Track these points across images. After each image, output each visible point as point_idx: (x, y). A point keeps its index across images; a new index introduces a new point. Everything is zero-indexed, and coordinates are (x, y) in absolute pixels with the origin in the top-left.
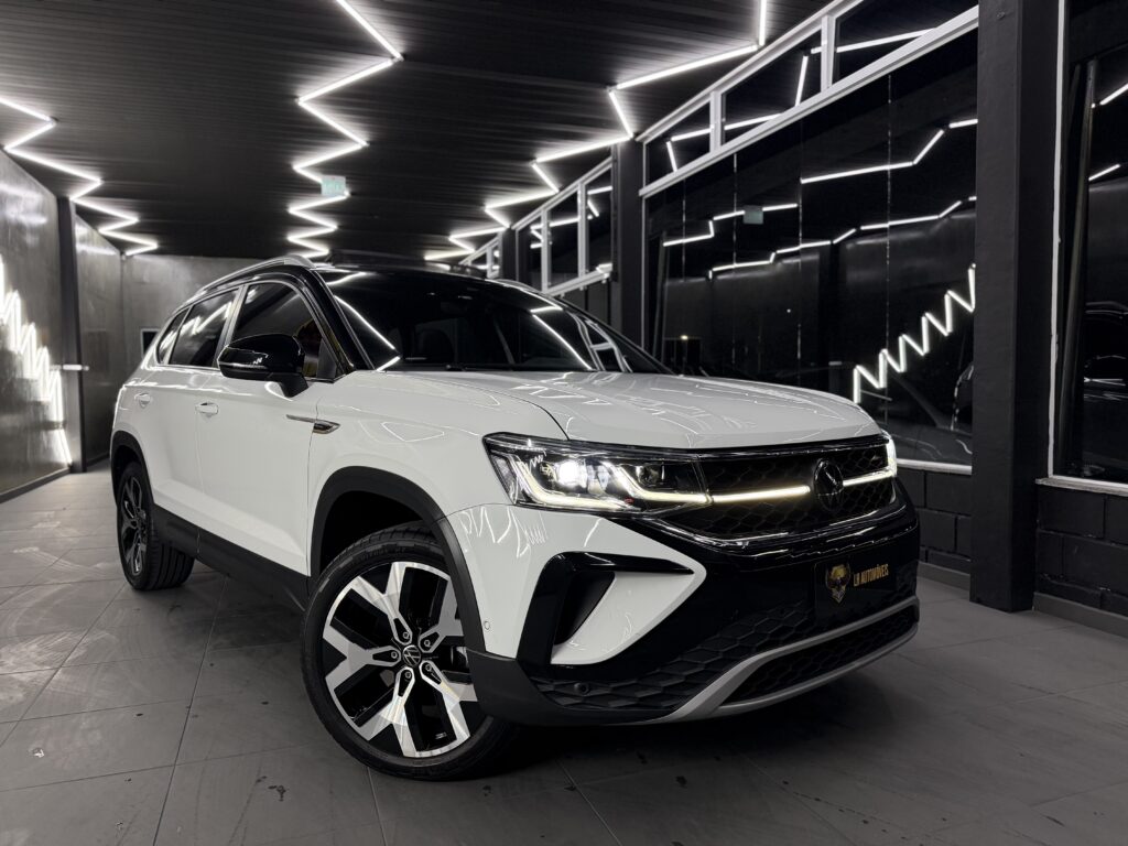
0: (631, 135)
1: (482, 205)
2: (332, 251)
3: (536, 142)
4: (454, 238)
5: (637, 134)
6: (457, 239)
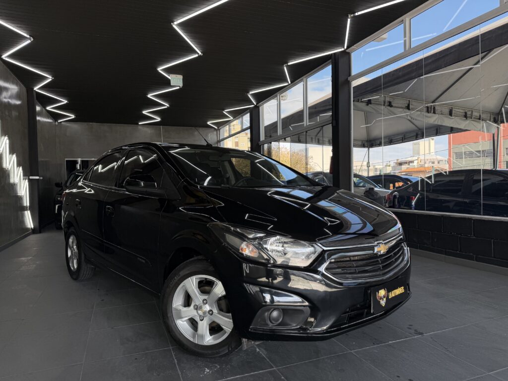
0: (345, 47)
1: (247, 92)
2: (162, 119)
4: (226, 112)
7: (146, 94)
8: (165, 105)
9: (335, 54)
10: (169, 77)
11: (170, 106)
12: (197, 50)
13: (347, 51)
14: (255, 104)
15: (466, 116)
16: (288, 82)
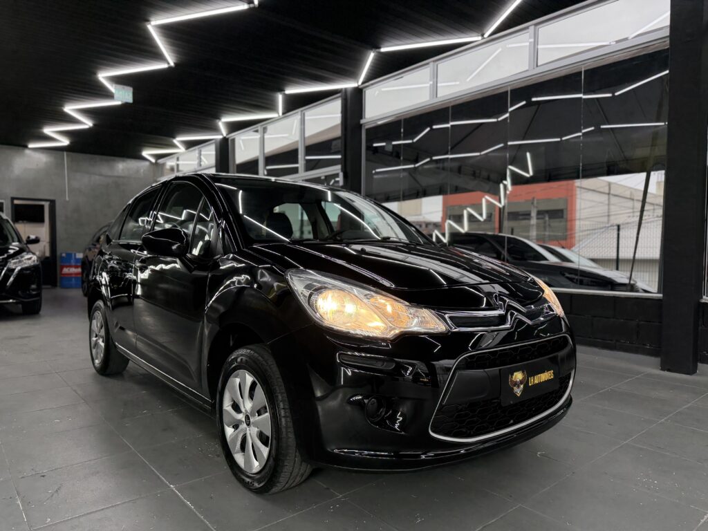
0: (360, 83)
1: (219, 119)
2: (71, 143)
3: (294, 79)
4: (177, 140)
5: (363, 83)
6: (179, 141)
7: (62, 106)
8: (87, 123)
9: (346, 89)
10: (111, 87)
11: (94, 125)
12: (169, 59)
13: (360, 87)
14: (225, 135)
15: (474, 174)
16: (278, 113)
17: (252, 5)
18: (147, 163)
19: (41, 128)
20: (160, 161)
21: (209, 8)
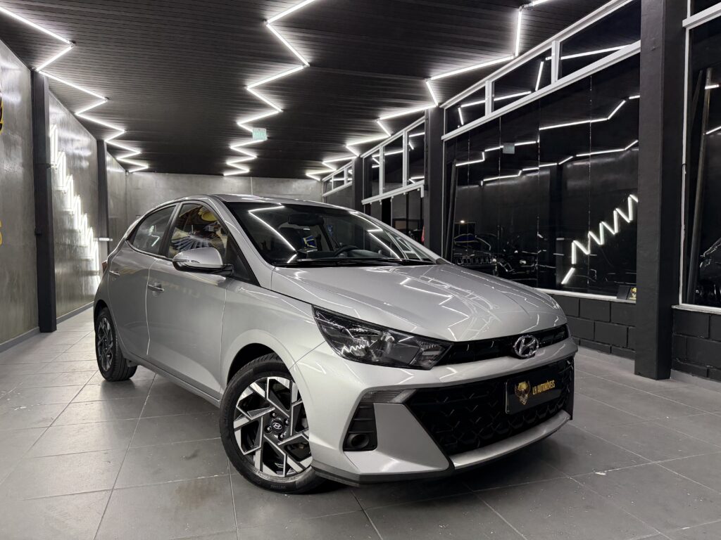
0: (437, 104)
1: (344, 144)
2: (251, 170)
4: (325, 162)
6: (327, 163)
7: (228, 146)
8: (253, 156)
10: (250, 129)
11: (258, 156)
12: (275, 108)
14: (358, 155)
17: (305, 66)
18: (315, 182)
19: (224, 162)
20: (325, 179)
21: (279, 72)
